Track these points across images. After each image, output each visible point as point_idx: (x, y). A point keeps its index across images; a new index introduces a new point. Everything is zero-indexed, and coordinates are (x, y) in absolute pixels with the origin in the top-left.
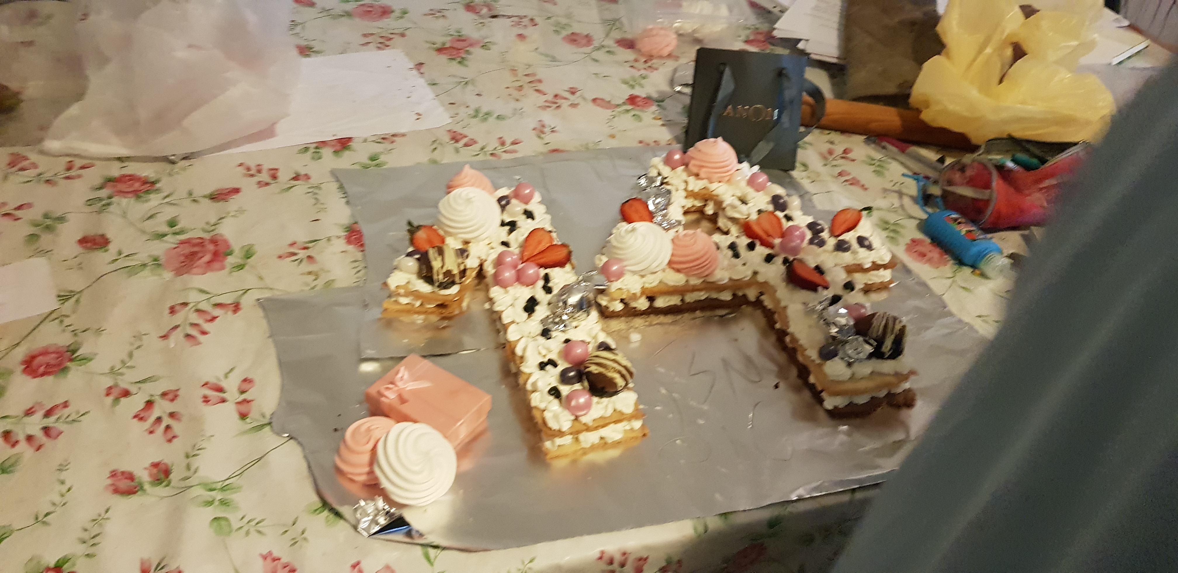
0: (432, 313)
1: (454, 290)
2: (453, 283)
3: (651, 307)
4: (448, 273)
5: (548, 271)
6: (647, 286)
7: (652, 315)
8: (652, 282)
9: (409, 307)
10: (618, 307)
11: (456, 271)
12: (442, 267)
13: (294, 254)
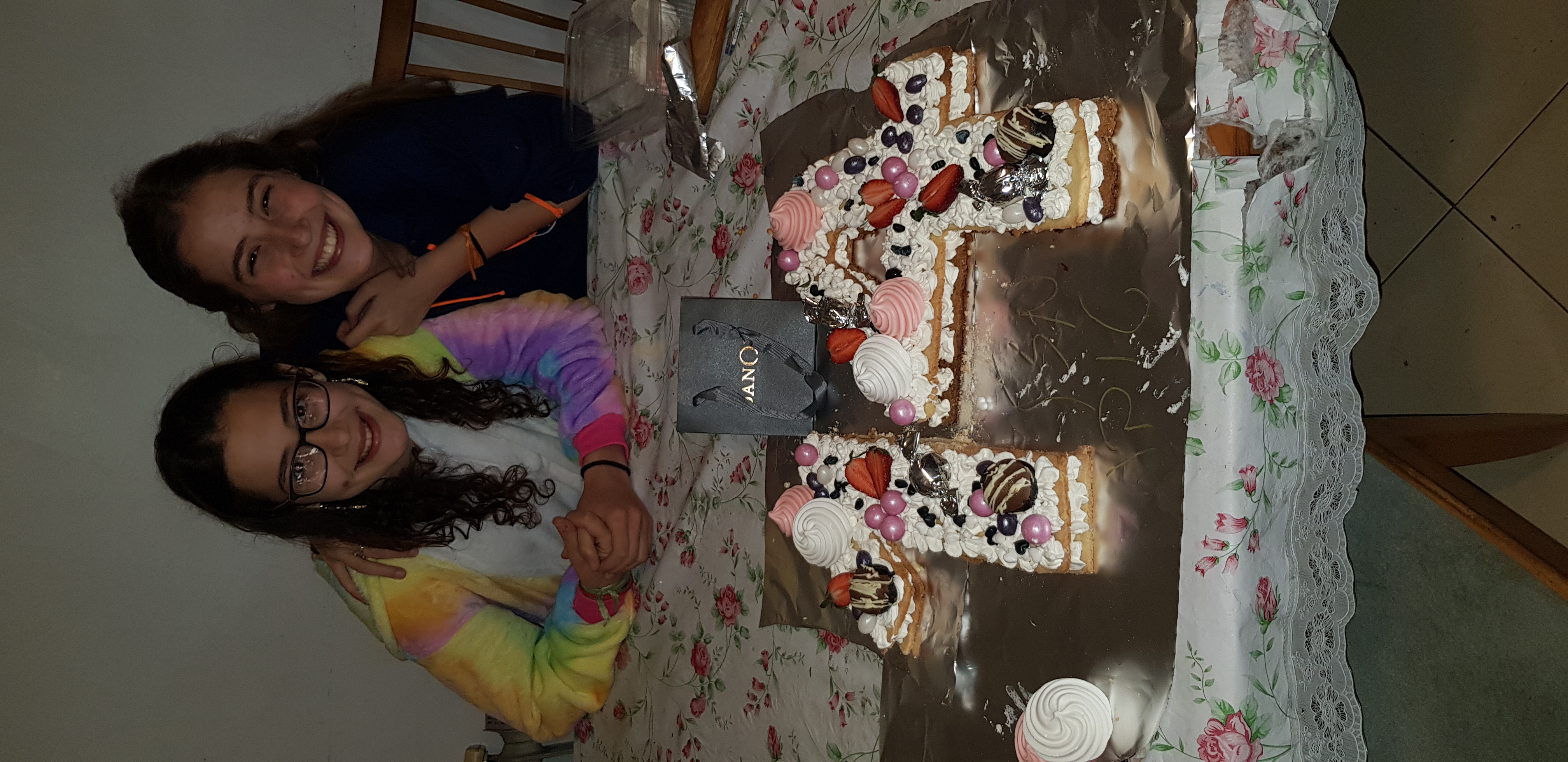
0: (922, 607)
1: (900, 584)
2: (892, 587)
3: (951, 366)
4: (880, 594)
5: (893, 479)
6: (926, 372)
7: (962, 369)
8: (923, 365)
9: (912, 629)
10: (946, 404)
11: (879, 585)
12: (873, 600)
13: (842, 709)
